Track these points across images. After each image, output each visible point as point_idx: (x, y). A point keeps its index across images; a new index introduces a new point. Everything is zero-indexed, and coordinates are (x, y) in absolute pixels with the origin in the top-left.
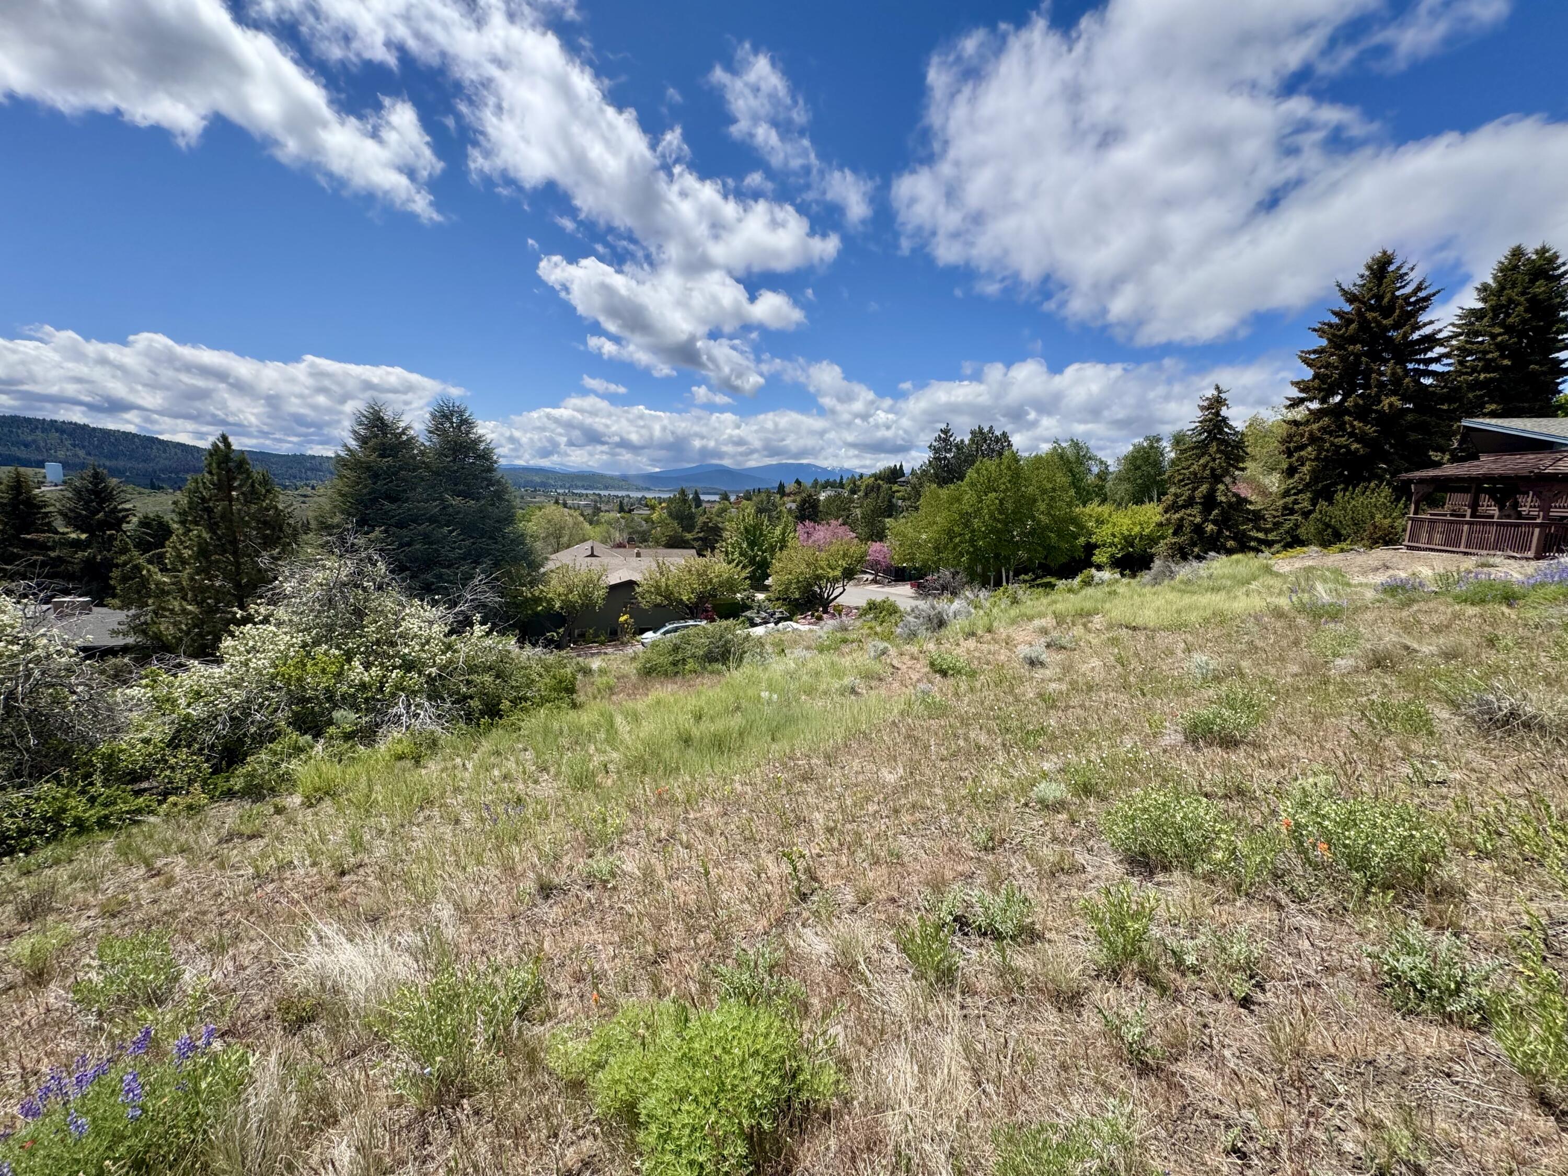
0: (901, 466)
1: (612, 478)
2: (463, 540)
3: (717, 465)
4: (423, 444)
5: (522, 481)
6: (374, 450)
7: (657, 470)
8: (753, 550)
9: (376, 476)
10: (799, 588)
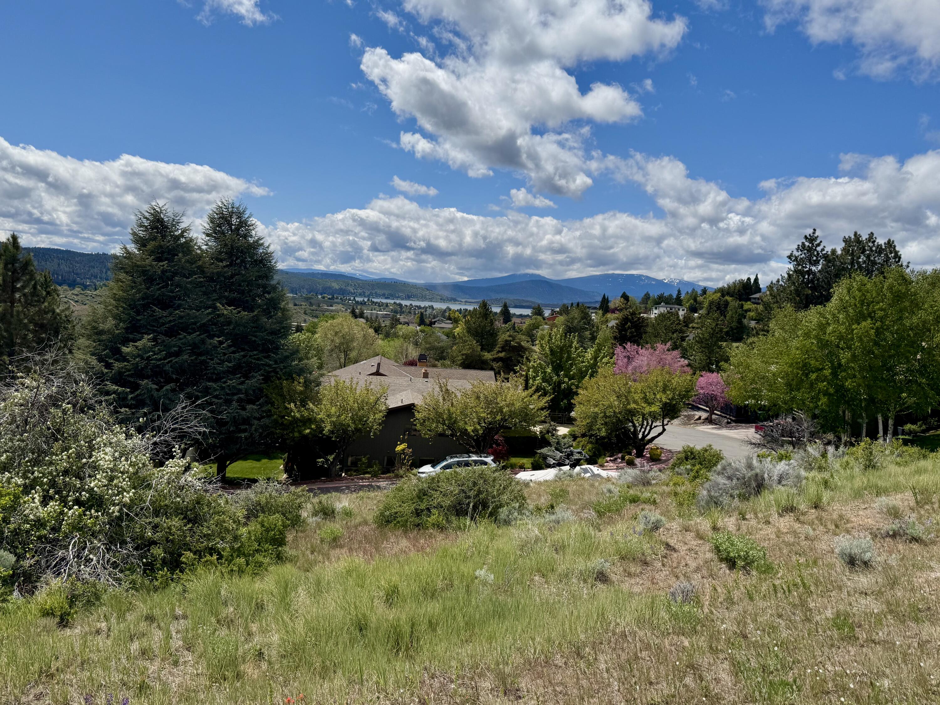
0: (756, 279)
1: (415, 286)
2: (234, 352)
3: (533, 275)
4: (200, 248)
5: (320, 287)
6: (151, 253)
7: (466, 279)
8: (558, 375)
9: (150, 280)
10: (606, 424)
